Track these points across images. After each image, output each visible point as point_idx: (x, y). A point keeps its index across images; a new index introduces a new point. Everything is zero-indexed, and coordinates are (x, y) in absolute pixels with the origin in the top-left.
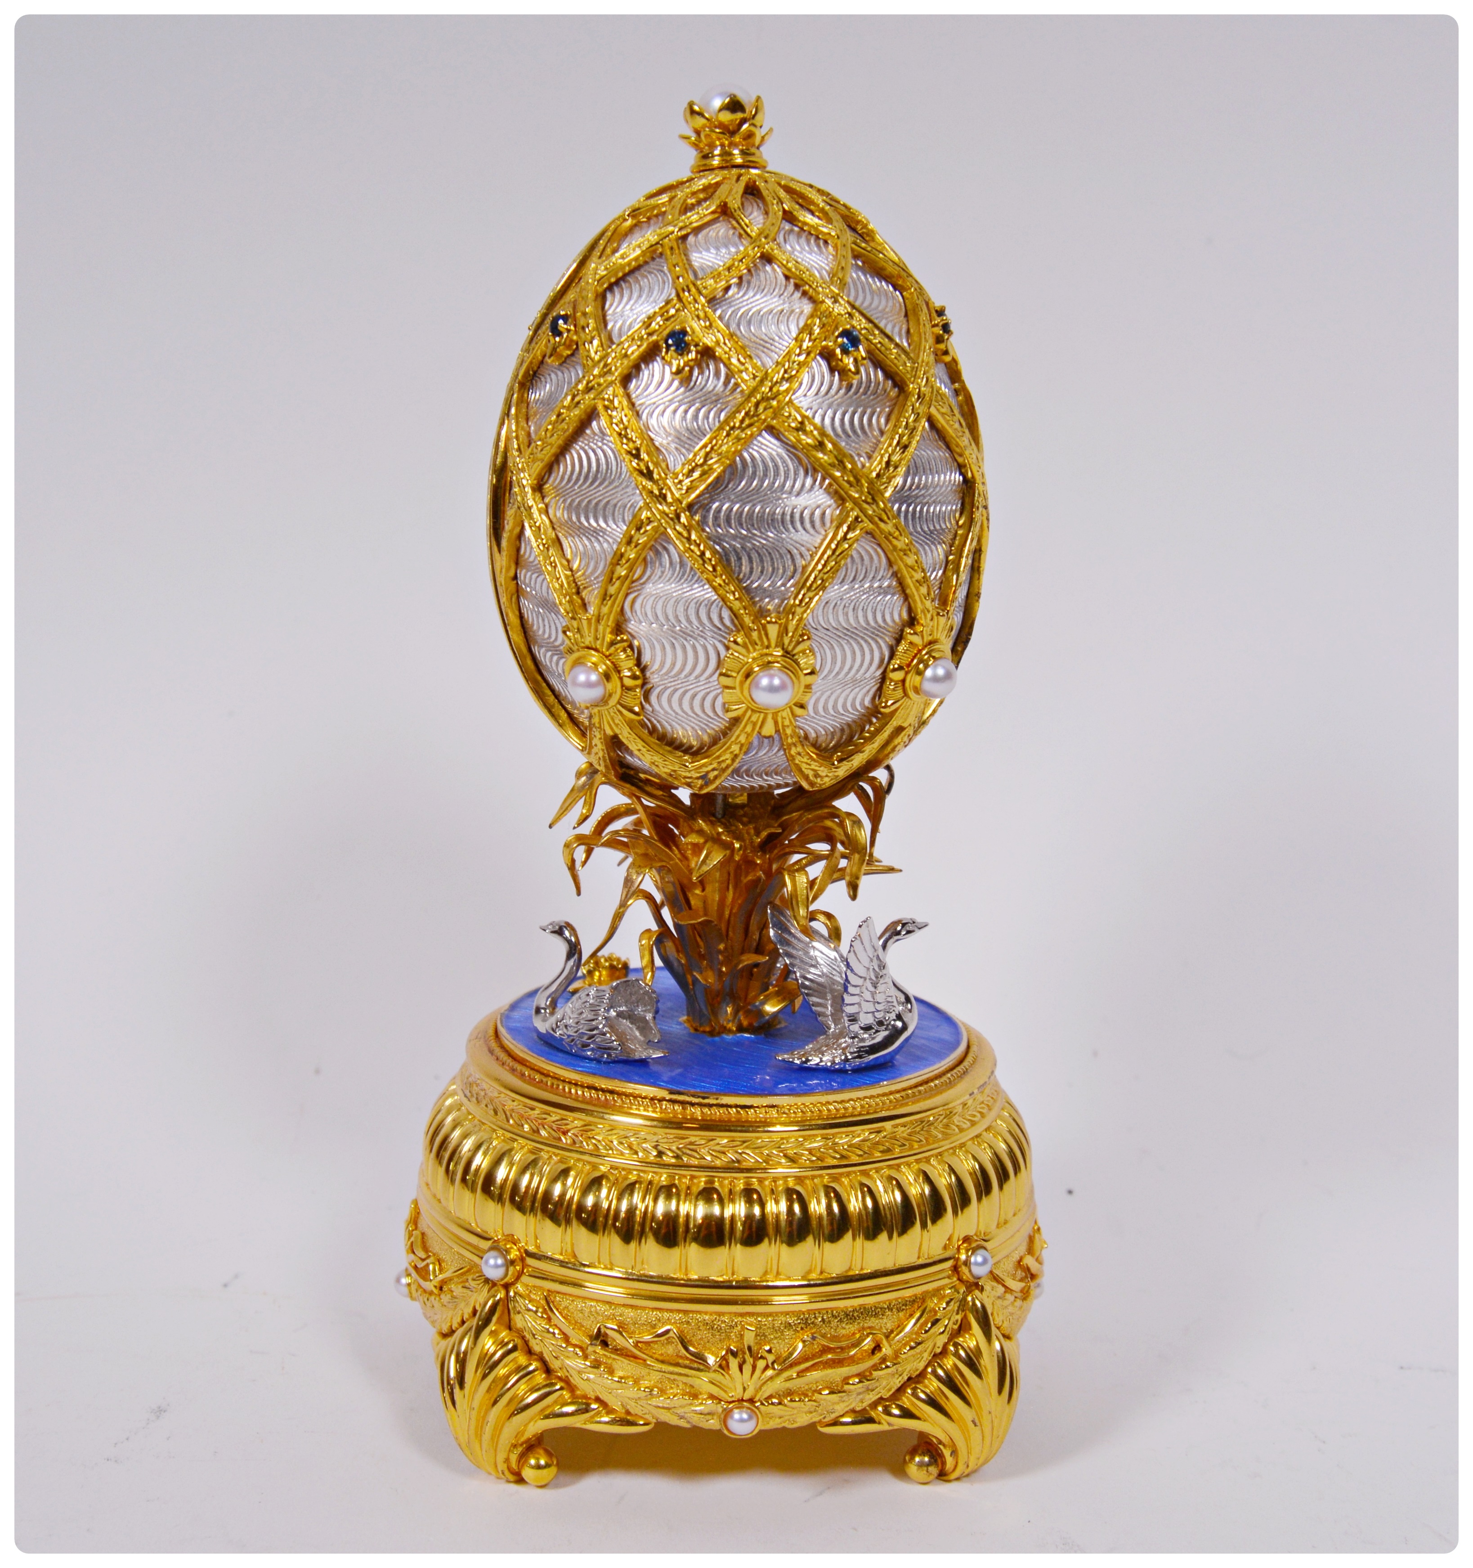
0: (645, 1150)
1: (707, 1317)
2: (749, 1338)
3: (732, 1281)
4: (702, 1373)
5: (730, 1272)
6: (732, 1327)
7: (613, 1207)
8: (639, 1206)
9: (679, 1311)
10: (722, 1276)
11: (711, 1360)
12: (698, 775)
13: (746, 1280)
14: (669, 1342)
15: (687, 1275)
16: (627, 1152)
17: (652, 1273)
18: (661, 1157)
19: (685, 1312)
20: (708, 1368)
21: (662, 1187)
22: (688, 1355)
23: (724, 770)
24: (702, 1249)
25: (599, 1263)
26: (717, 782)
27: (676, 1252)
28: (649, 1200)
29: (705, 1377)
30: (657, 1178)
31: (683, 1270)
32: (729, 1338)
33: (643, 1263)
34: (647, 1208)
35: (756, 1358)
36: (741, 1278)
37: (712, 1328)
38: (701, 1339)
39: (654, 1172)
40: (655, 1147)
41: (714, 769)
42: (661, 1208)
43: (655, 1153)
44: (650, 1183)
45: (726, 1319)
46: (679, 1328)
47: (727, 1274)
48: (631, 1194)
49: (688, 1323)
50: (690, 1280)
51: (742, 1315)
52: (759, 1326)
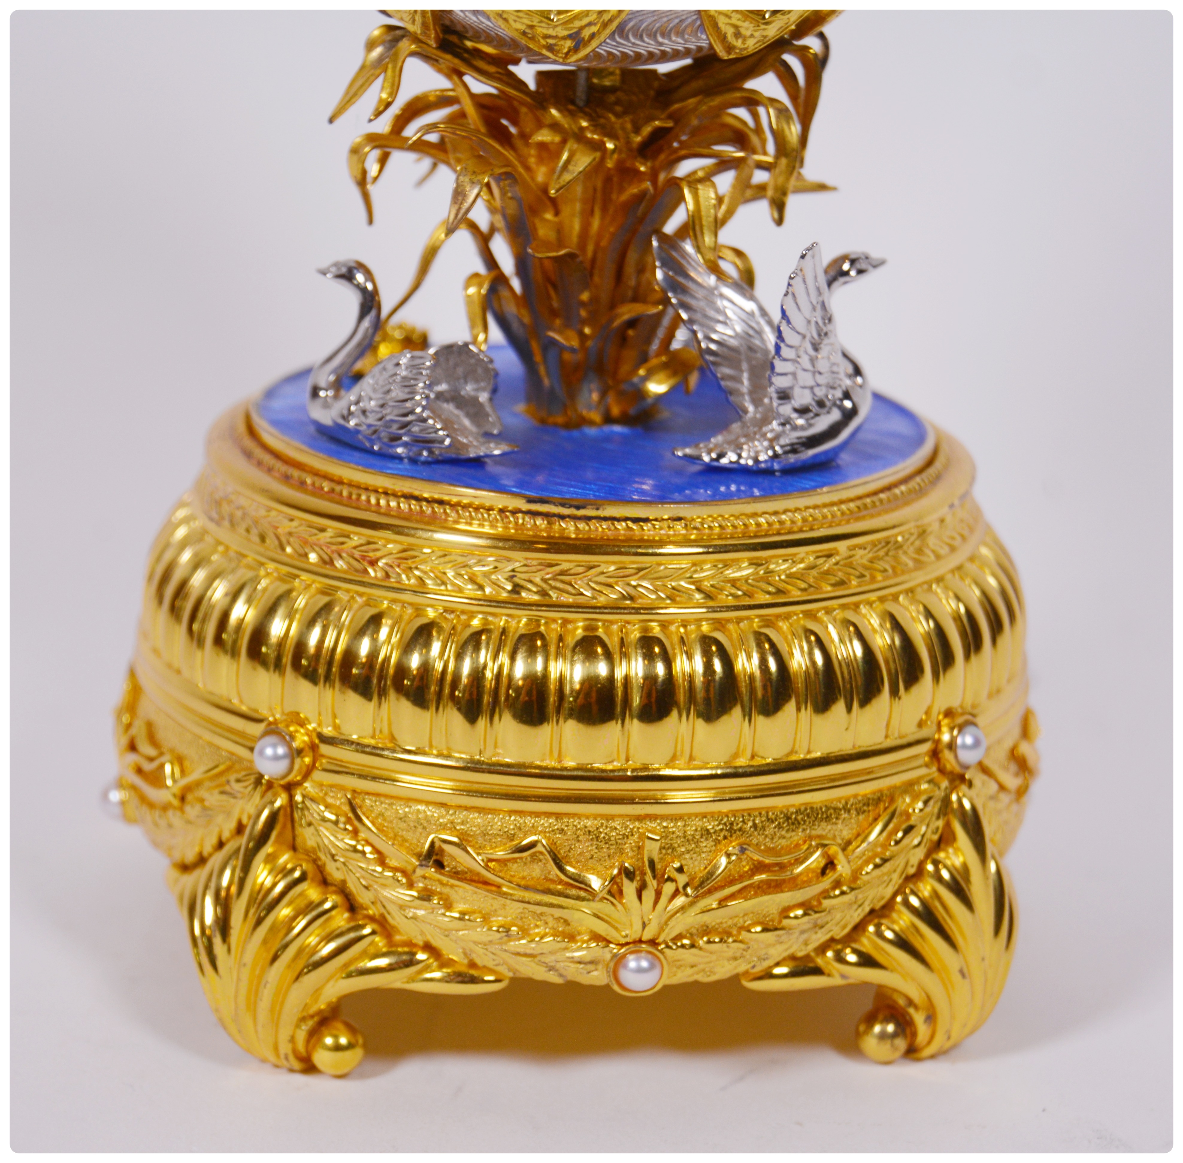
0: (495, 584)
1: (589, 823)
2: (652, 849)
3: (626, 770)
4: (584, 903)
5: (623, 757)
6: (625, 836)
7: (451, 667)
8: (490, 664)
9: (548, 815)
10: (612, 762)
11: (596, 883)
12: (566, 33)
13: (645, 768)
14: (534, 858)
15: (560, 762)
16: (470, 587)
17: (508, 760)
18: (518, 593)
19: (558, 816)
20: (592, 894)
21: (522, 636)
22: (563, 877)
23: (605, 25)
24: (581, 726)
25: (431, 746)
26: (594, 44)
27: (546, 731)
28: (504, 658)
29: (587, 908)
30: (513, 623)
31: (556, 754)
32: (621, 851)
33: (496, 746)
34: (501, 668)
35: (663, 879)
36: (638, 765)
37: (597, 837)
38: (581, 854)
39: (509, 615)
40: (510, 578)
41: (590, 24)
42: (520, 670)
43: (509, 587)
44: (504, 631)
45: (616, 824)
46: (549, 839)
47: (618, 760)
48: (477, 648)
49: (562, 831)
50: (566, 769)
51: (640, 818)
52: (666, 834)
